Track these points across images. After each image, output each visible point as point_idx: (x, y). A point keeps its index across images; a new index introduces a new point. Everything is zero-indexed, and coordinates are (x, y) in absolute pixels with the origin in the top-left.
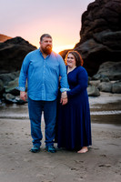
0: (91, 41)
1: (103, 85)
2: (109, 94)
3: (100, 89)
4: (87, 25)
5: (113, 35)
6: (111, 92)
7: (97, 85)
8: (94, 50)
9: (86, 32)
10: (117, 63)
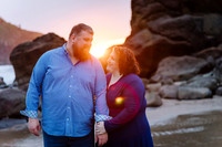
0: (146, 32)
1: (166, 89)
2: (175, 101)
3: (161, 95)
4: (138, 12)
5: (173, 23)
6: (178, 98)
7: (157, 90)
8: (150, 44)
9: (137, 20)
10: (182, 59)
